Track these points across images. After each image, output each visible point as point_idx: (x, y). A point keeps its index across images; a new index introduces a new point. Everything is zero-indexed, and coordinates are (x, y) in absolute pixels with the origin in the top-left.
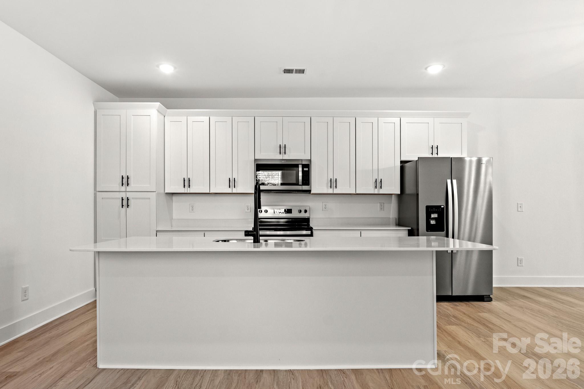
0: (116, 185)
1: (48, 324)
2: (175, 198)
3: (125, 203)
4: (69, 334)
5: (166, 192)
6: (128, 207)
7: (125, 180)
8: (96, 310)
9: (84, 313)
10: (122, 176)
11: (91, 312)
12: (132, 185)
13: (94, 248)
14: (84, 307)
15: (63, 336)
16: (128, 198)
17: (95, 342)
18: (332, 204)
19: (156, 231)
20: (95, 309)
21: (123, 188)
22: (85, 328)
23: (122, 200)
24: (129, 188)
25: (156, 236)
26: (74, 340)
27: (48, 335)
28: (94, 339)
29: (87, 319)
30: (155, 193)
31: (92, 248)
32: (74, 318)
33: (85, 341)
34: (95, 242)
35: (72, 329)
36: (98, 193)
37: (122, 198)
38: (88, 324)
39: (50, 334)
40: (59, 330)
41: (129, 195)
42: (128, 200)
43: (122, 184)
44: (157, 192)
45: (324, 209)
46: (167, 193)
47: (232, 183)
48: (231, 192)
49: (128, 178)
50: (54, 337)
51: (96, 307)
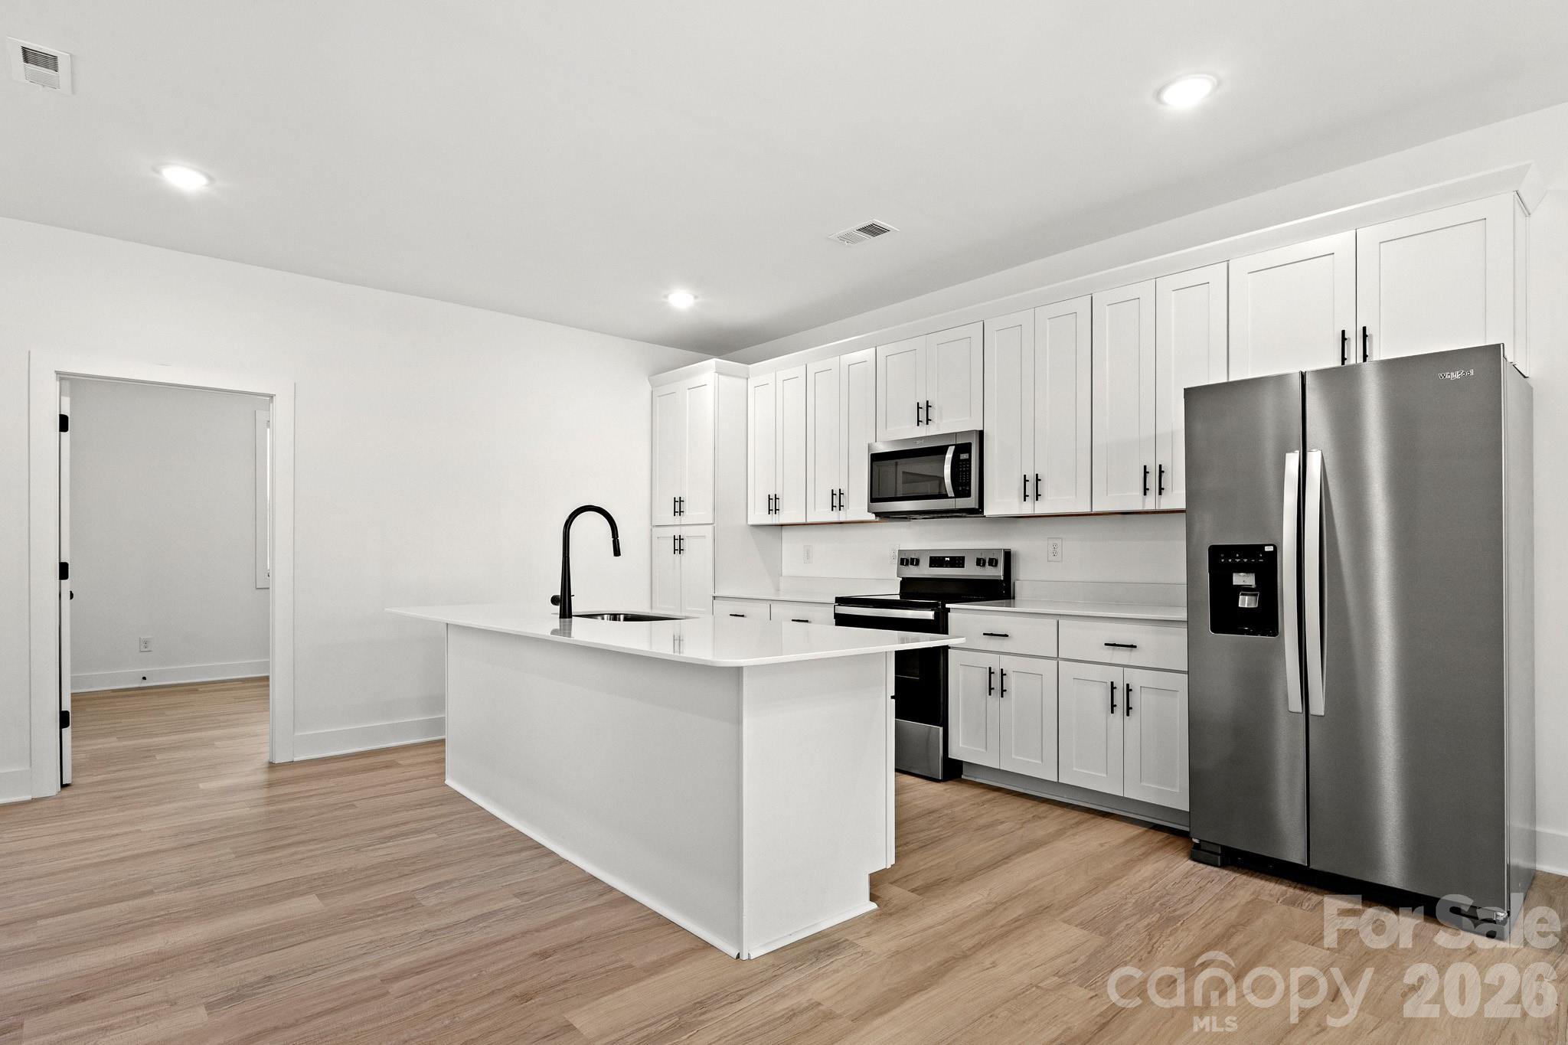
0: (670, 515)
2: (786, 534)
3: (678, 545)
5: (750, 522)
6: (680, 553)
7: (677, 506)
10: (675, 498)
12: (688, 514)
16: (680, 536)
18: (1074, 544)
19: (713, 597)
21: (675, 520)
23: (675, 539)
24: (682, 520)
30: (711, 526)
36: (654, 530)
37: (674, 536)
41: (683, 532)
42: (680, 539)
43: (675, 512)
44: (715, 525)
45: (1051, 557)
46: (752, 526)
47: (837, 499)
48: (836, 520)
49: (681, 501)
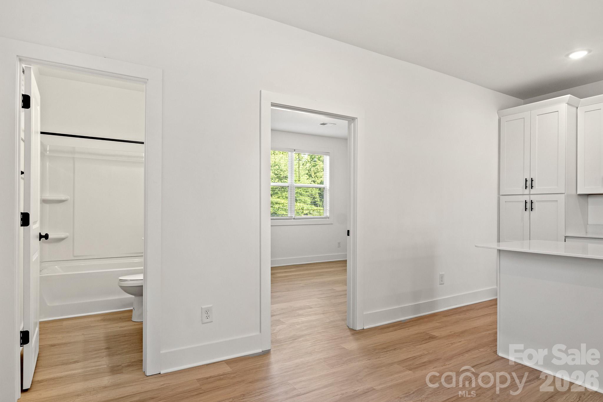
0: (520, 188)
1: (458, 308)
2: (591, 200)
3: (529, 206)
4: (474, 320)
5: (579, 193)
6: (532, 210)
7: (529, 183)
8: (497, 307)
9: (487, 307)
10: (526, 179)
11: (494, 308)
12: (537, 188)
13: (498, 247)
14: (488, 301)
15: (469, 320)
16: (532, 201)
17: (496, 333)
19: (565, 236)
20: (495, 306)
21: (527, 191)
22: (488, 320)
23: (526, 203)
24: (533, 191)
25: (565, 242)
26: (478, 327)
27: (457, 316)
28: (495, 330)
29: (490, 313)
30: (564, 195)
31: (495, 246)
32: (479, 309)
33: (488, 330)
34: (499, 241)
35: (477, 317)
36: (501, 197)
37: (526, 201)
38: (491, 317)
39: (459, 316)
40: (466, 315)
41: (533, 198)
42: (532, 203)
43: (526, 187)
44: (566, 194)
49: (532, 181)
50: (462, 319)
51: (496, 304)
